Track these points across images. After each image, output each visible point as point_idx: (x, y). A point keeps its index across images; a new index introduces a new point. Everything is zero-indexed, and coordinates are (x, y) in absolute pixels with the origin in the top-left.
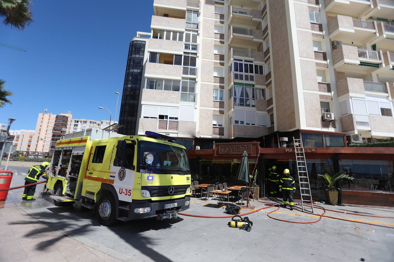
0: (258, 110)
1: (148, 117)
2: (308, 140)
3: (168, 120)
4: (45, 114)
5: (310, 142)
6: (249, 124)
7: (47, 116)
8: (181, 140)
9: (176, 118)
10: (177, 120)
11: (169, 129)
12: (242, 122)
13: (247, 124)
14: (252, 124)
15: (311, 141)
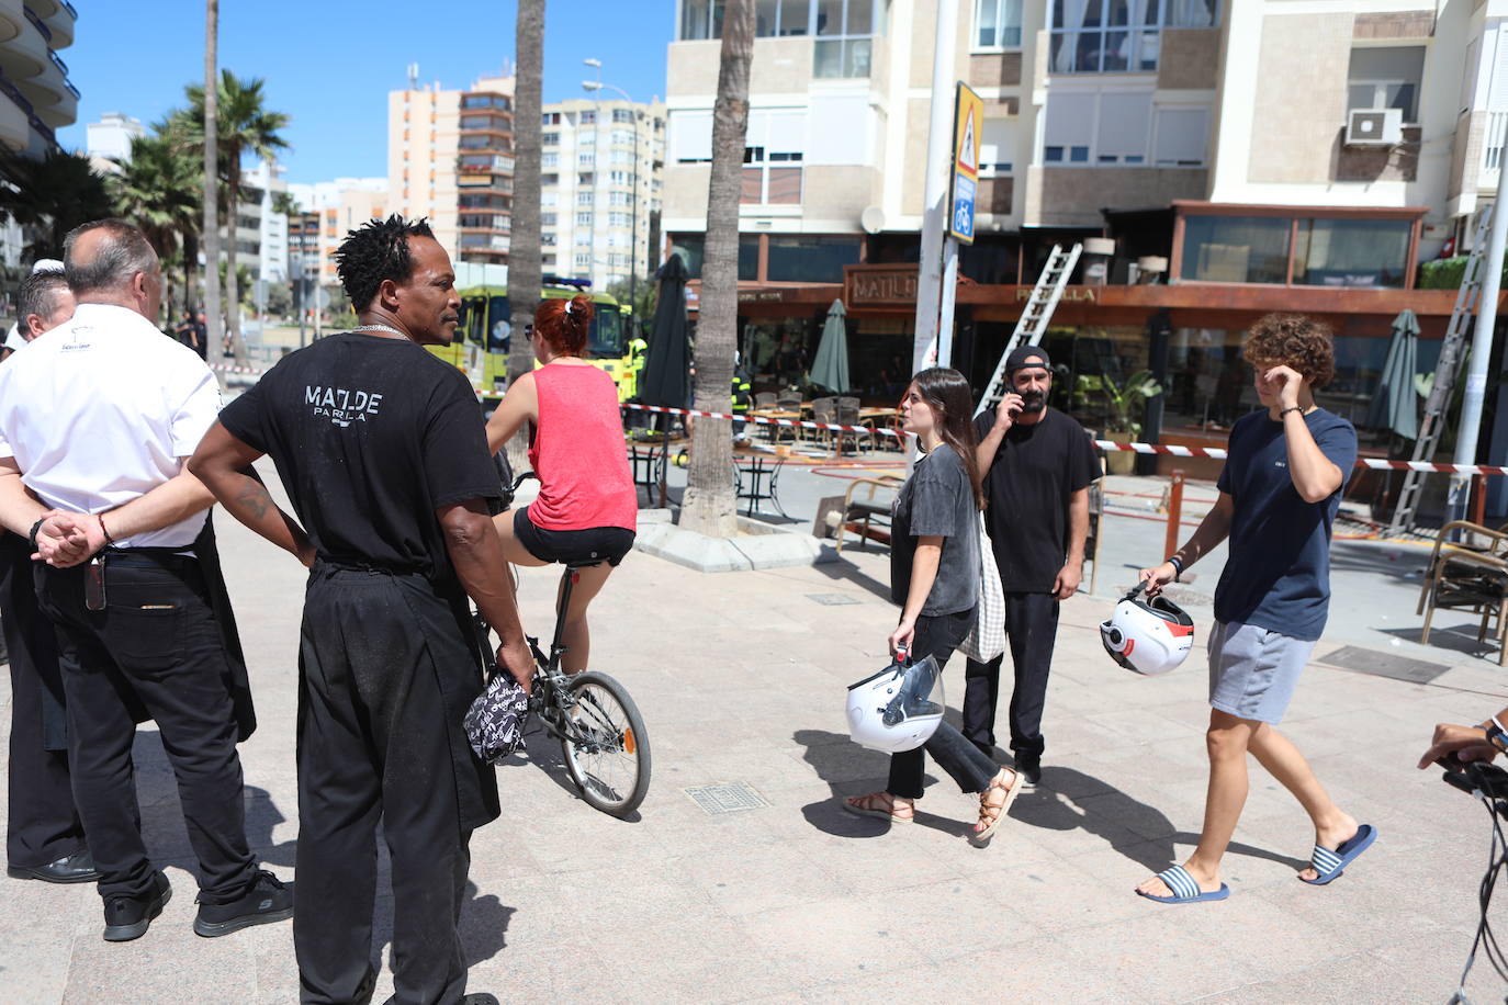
0: (1165, 83)
1: (694, 161)
2: (1214, 247)
3: (767, 164)
4: (413, 94)
5: (1225, 252)
6: (1113, 159)
7: (421, 100)
8: (817, 244)
9: (797, 157)
10: (796, 164)
11: (773, 199)
12: (1080, 153)
13: (1103, 158)
14: (1129, 159)
15: (1230, 248)
